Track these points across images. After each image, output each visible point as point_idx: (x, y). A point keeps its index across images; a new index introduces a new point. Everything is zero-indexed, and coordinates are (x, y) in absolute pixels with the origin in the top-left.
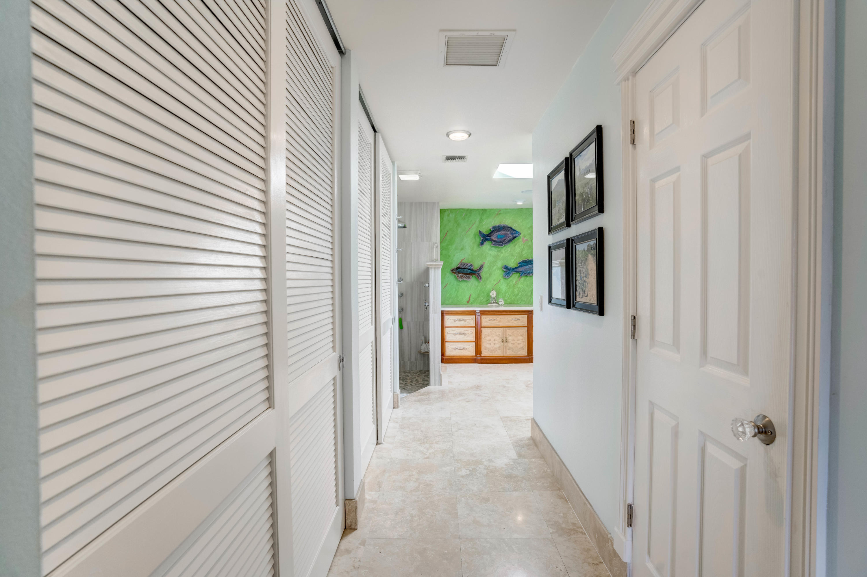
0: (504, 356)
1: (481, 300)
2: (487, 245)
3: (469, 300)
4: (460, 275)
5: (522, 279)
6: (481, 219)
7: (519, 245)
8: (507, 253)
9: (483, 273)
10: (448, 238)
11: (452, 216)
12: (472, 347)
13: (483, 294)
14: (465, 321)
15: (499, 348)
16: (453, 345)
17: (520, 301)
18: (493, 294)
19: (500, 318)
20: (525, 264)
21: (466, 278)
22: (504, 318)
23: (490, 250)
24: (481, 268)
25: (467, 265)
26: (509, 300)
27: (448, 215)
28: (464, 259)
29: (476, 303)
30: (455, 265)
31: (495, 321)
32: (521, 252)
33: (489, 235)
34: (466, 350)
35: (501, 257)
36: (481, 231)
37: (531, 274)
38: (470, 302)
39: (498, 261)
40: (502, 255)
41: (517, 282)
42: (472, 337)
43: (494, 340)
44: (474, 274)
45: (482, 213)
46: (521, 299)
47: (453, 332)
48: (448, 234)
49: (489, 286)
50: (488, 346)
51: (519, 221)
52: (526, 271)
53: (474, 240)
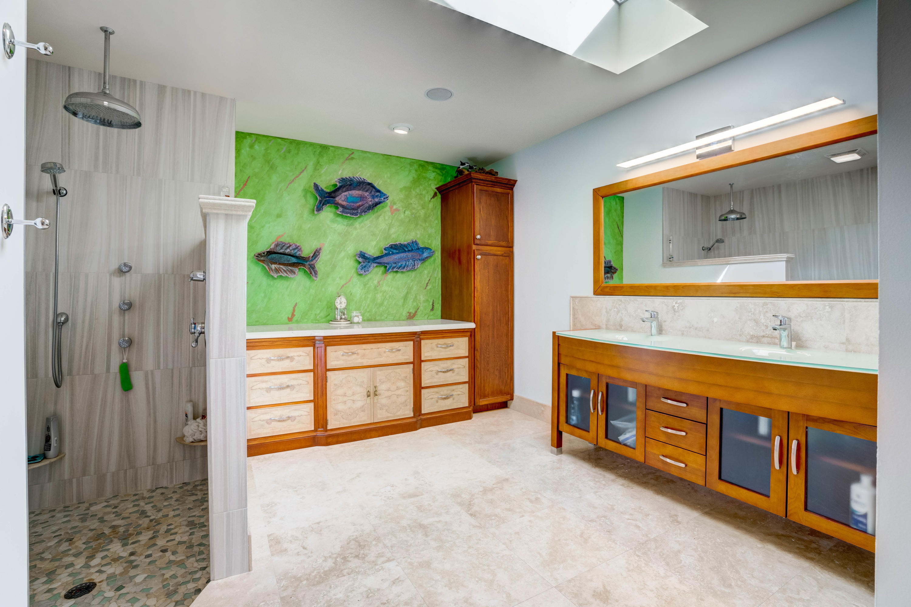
0: (370, 424)
1: (316, 315)
2: (328, 212)
3: (293, 315)
4: (273, 266)
5: (390, 276)
6: (319, 162)
7: (384, 217)
8: (364, 229)
9: (320, 265)
11: (259, 148)
12: (306, 413)
13: (319, 303)
14: (291, 359)
15: (362, 409)
16: (266, 413)
17: (385, 315)
18: (341, 303)
19: (364, 349)
20: (395, 251)
21: (287, 273)
22: (372, 349)
23: (333, 221)
24: (316, 254)
25: (290, 246)
26: (366, 314)
27: (251, 146)
28: (282, 235)
29: (306, 320)
30: (264, 246)
31: (354, 356)
32: (387, 230)
33: (333, 195)
34: (294, 420)
35: (353, 236)
36: (317, 185)
37: (404, 268)
38: (295, 319)
39: (347, 243)
40: (355, 233)
41: (381, 283)
42: (307, 393)
43: (353, 394)
44: (304, 265)
45: (320, 153)
46: (387, 312)
47: (264, 385)
48: (250, 183)
49: (332, 289)
50: (340, 407)
51: (386, 176)
52: (396, 263)
53: (303, 201)
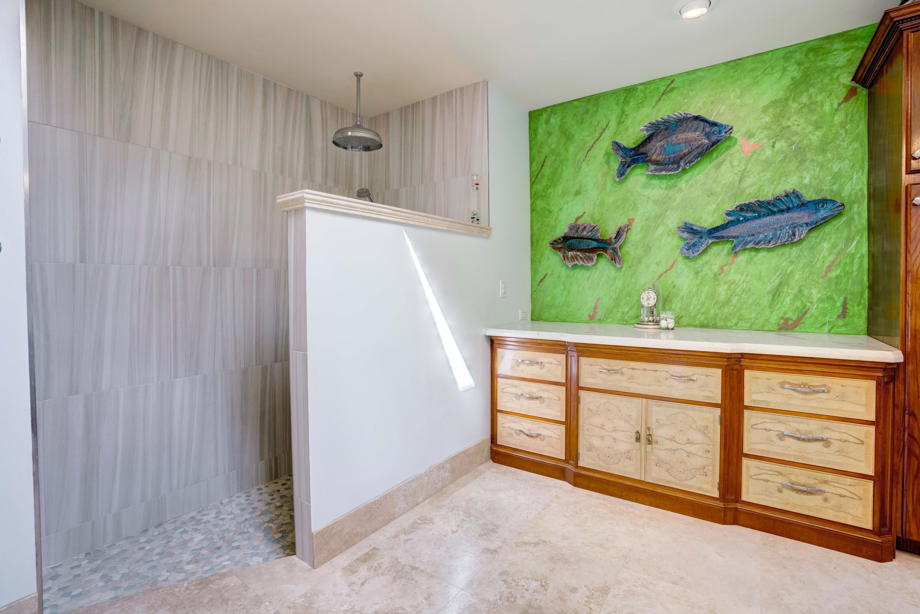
0: (640, 481)
1: (623, 313)
4: (570, 254)
5: (743, 258)
6: (623, 112)
7: (731, 162)
8: (693, 189)
9: (626, 249)
10: (547, 171)
11: (555, 121)
12: (557, 437)
13: (628, 298)
14: (541, 365)
15: (627, 455)
16: (515, 422)
17: (734, 321)
18: (649, 299)
19: (633, 369)
20: (749, 215)
21: (583, 261)
22: (645, 370)
23: (645, 186)
24: (622, 234)
26: (698, 316)
27: (547, 122)
28: (582, 216)
29: (610, 320)
30: (561, 231)
31: (617, 377)
32: (737, 183)
33: (642, 150)
34: (543, 440)
35: (677, 202)
36: (617, 143)
37: (769, 242)
38: (597, 317)
39: (668, 213)
40: (679, 197)
41: (725, 268)
42: (558, 411)
43: (615, 430)
44: (605, 250)
45: (625, 99)
46: (737, 315)
47: (514, 391)
48: (548, 163)
50: (596, 442)
51: (732, 96)
52: (753, 235)
53: (606, 168)
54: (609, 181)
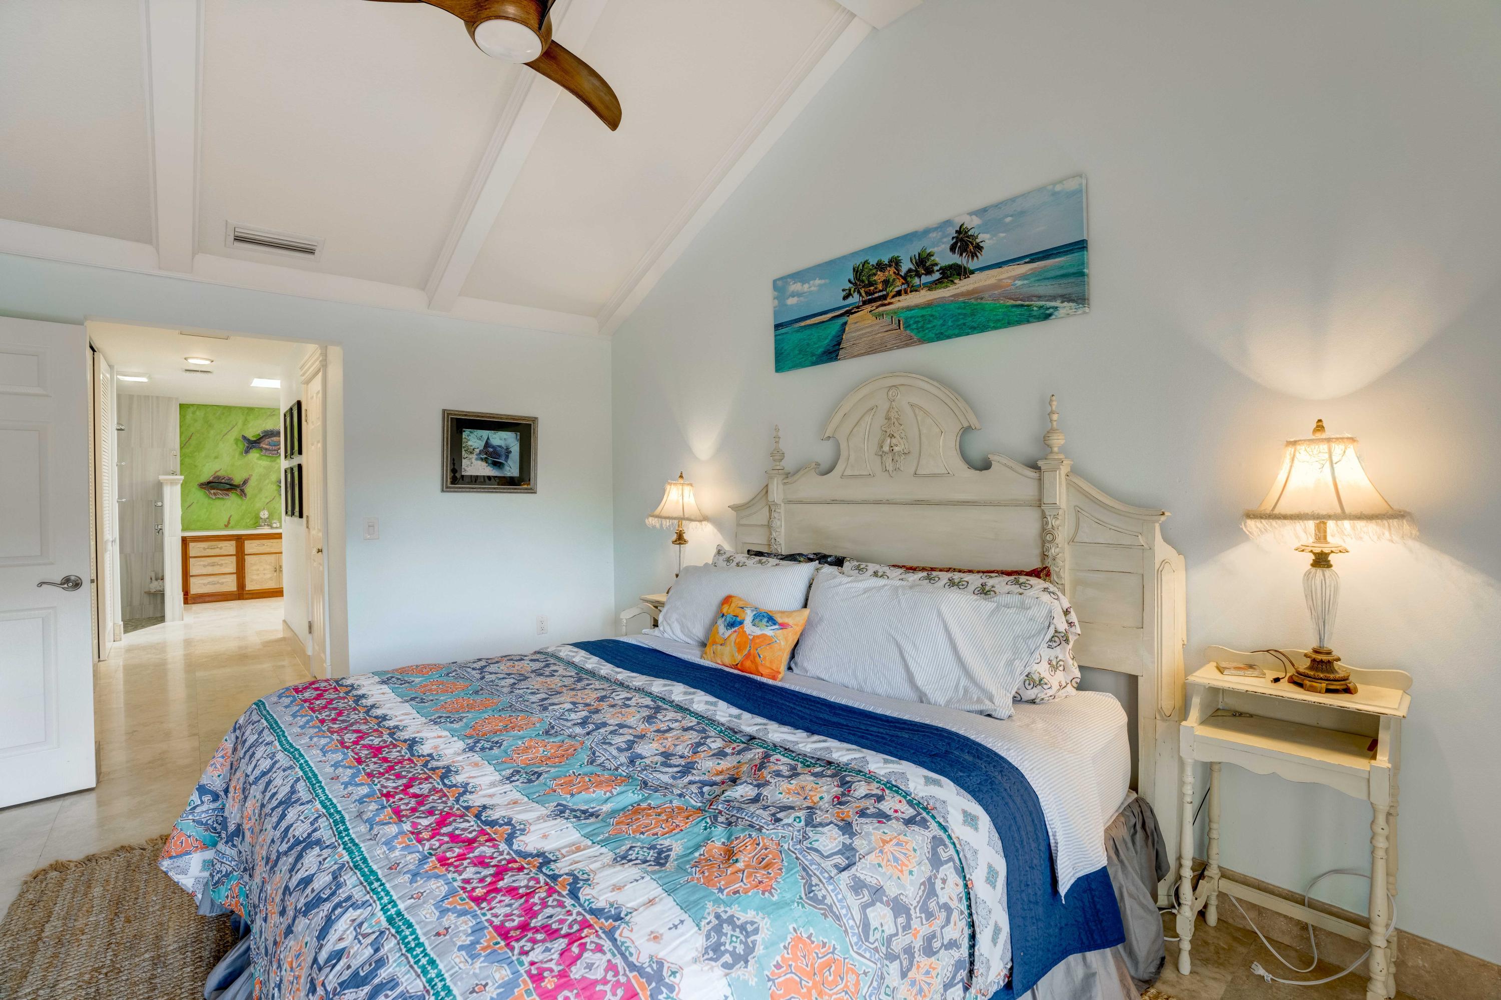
0: (277, 588)
1: (247, 521)
2: (254, 455)
3: (229, 523)
4: (212, 491)
6: (246, 420)
9: (248, 489)
10: (193, 442)
11: (200, 414)
12: (231, 581)
13: (248, 514)
14: (221, 548)
15: (271, 579)
16: (203, 580)
18: (264, 514)
19: (272, 543)
21: (223, 495)
22: (277, 542)
23: (259, 459)
24: (245, 482)
25: (224, 478)
27: (194, 413)
29: (239, 525)
30: (206, 476)
31: (263, 547)
33: (257, 442)
34: (222, 584)
35: (275, 468)
36: (245, 436)
38: (230, 526)
39: (271, 473)
40: (277, 466)
42: (232, 568)
43: (264, 570)
44: (236, 490)
45: (248, 412)
47: (202, 563)
48: (194, 437)
49: (258, 505)
50: (255, 577)
53: (235, 446)
54: (237, 456)
